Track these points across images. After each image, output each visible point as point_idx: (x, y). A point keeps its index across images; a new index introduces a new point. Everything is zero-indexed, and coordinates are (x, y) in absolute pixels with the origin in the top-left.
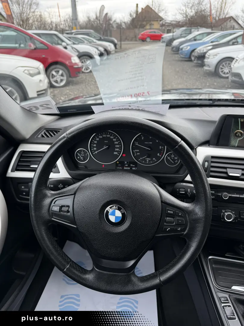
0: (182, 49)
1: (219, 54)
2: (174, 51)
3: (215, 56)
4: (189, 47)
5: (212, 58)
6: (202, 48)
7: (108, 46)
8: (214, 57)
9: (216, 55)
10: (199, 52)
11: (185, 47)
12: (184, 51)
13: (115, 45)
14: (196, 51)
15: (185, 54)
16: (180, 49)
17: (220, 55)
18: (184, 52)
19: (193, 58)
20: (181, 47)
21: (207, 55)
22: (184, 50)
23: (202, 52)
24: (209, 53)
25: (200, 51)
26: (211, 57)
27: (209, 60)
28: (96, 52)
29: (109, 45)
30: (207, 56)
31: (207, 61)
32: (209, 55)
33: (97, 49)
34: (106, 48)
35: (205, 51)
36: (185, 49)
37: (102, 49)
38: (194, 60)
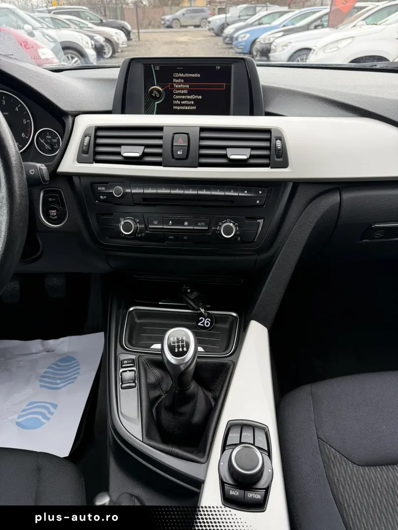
0: (237, 38)
1: (290, 43)
2: (227, 44)
3: (284, 47)
4: (248, 35)
5: (280, 51)
6: (268, 35)
7: (114, 34)
8: (283, 49)
9: (286, 45)
10: (262, 42)
11: (243, 36)
12: (240, 42)
13: (128, 33)
14: (258, 40)
15: (242, 47)
16: (234, 39)
17: (293, 44)
18: (240, 44)
19: (255, 53)
20: (235, 35)
21: (272, 47)
22: (240, 40)
23: (267, 42)
24: (276, 43)
25: (264, 41)
26: (279, 49)
27: (276, 53)
28: (87, 43)
29: (116, 33)
30: (274, 48)
31: (273, 56)
32: (275, 46)
33: (92, 38)
34: (108, 37)
35: (272, 40)
36: (242, 38)
37: (101, 40)
38: (256, 56)
